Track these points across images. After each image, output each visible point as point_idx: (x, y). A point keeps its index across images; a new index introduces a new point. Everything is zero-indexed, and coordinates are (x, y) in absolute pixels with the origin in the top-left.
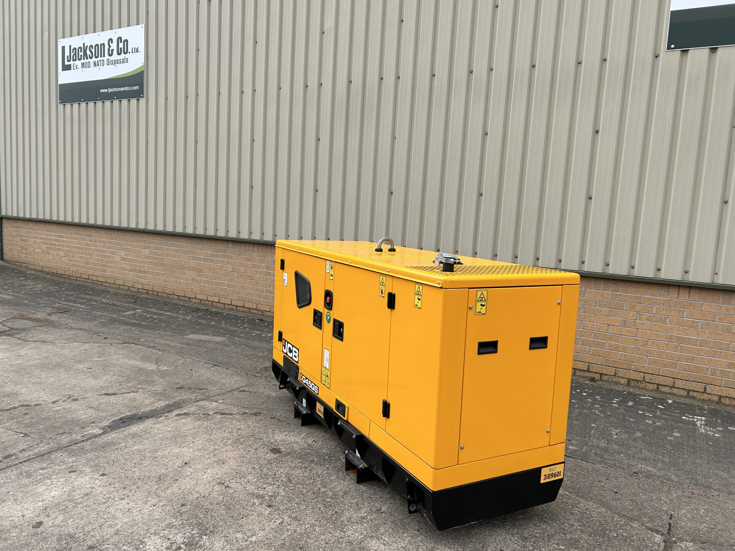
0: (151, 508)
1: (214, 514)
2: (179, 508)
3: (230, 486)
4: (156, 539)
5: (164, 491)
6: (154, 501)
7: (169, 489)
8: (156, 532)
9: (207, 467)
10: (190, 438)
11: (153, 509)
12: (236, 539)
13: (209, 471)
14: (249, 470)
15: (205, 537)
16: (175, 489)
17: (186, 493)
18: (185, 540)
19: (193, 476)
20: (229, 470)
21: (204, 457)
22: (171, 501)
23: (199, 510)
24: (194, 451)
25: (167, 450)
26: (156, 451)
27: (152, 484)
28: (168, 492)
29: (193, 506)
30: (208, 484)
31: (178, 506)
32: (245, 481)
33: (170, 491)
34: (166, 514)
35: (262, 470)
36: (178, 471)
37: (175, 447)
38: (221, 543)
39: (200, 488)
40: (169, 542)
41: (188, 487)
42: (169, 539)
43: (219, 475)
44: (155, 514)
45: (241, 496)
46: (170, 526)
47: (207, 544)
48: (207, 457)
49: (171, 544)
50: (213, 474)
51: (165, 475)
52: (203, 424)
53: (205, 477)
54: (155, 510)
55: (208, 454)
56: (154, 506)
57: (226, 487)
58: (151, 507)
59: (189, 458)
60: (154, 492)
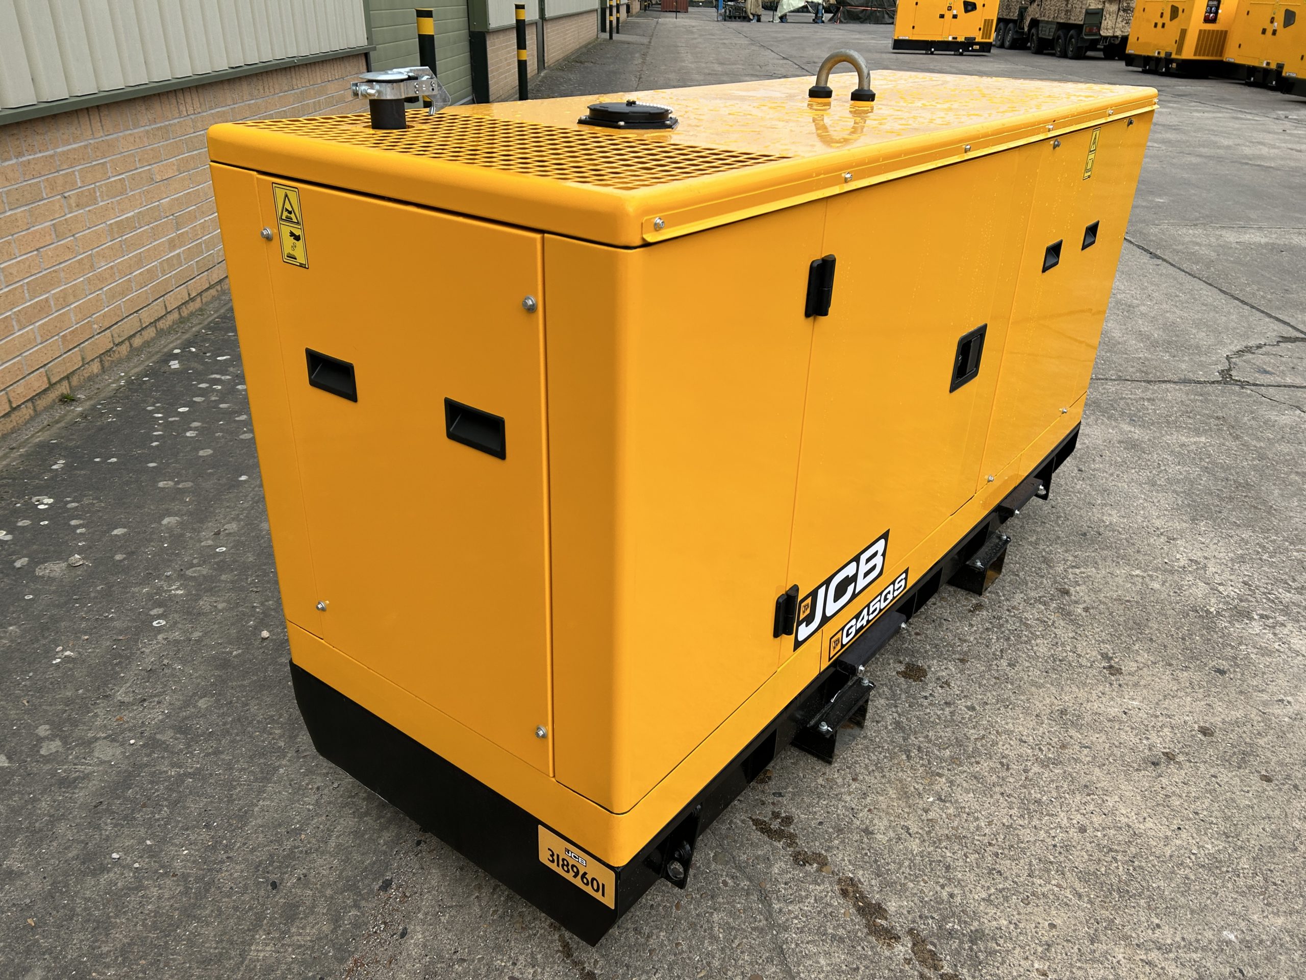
0: (1290, 699)
1: (1173, 629)
2: (1232, 670)
3: (1100, 657)
4: (1298, 646)
5: (1247, 720)
6: (1277, 710)
7: (1234, 718)
8: (1294, 655)
9: (1109, 724)
10: (1079, 858)
11: (1285, 694)
12: (1163, 585)
13: (1114, 711)
14: (1027, 664)
15: (1212, 610)
16: (1221, 714)
17: (1202, 690)
18: (1248, 622)
19: (1161, 718)
20: (1067, 689)
21: (1094, 757)
22: (1241, 692)
23: (1196, 648)
24: (1106, 792)
25: (1179, 848)
26: (1214, 865)
27: (1269, 754)
28: (1239, 714)
29: (1203, 660)
30: (1142, 683)
31: (1232, 676)
32: (1060, 649)
33: (1232, 713)
34: (1264, 673)
35: (1002, 651)
36: (1187, 754)
37: (1149, 847)
38: (1191, 591)
39: (1165, 681)
40: (1277, 632)
41: (1189, 699)
42: (1275, 634)
43: (1101, 688)
44: (1286, 684)
45: (1099, 630)
46: (1265, 652)
47: (1213, 600)
48: (1086, 751)
49: (1274, 627)
50: (1112, 699)
51: (1225, 761)
52: (988, 900)
53: (1135, 703)
54: (1283, 691)
55: (1076, 760)
56: (1282, 701)
57: (1111, 658)
58: (1289, 702)
59: (1136, 776)
60: (1272, 732)
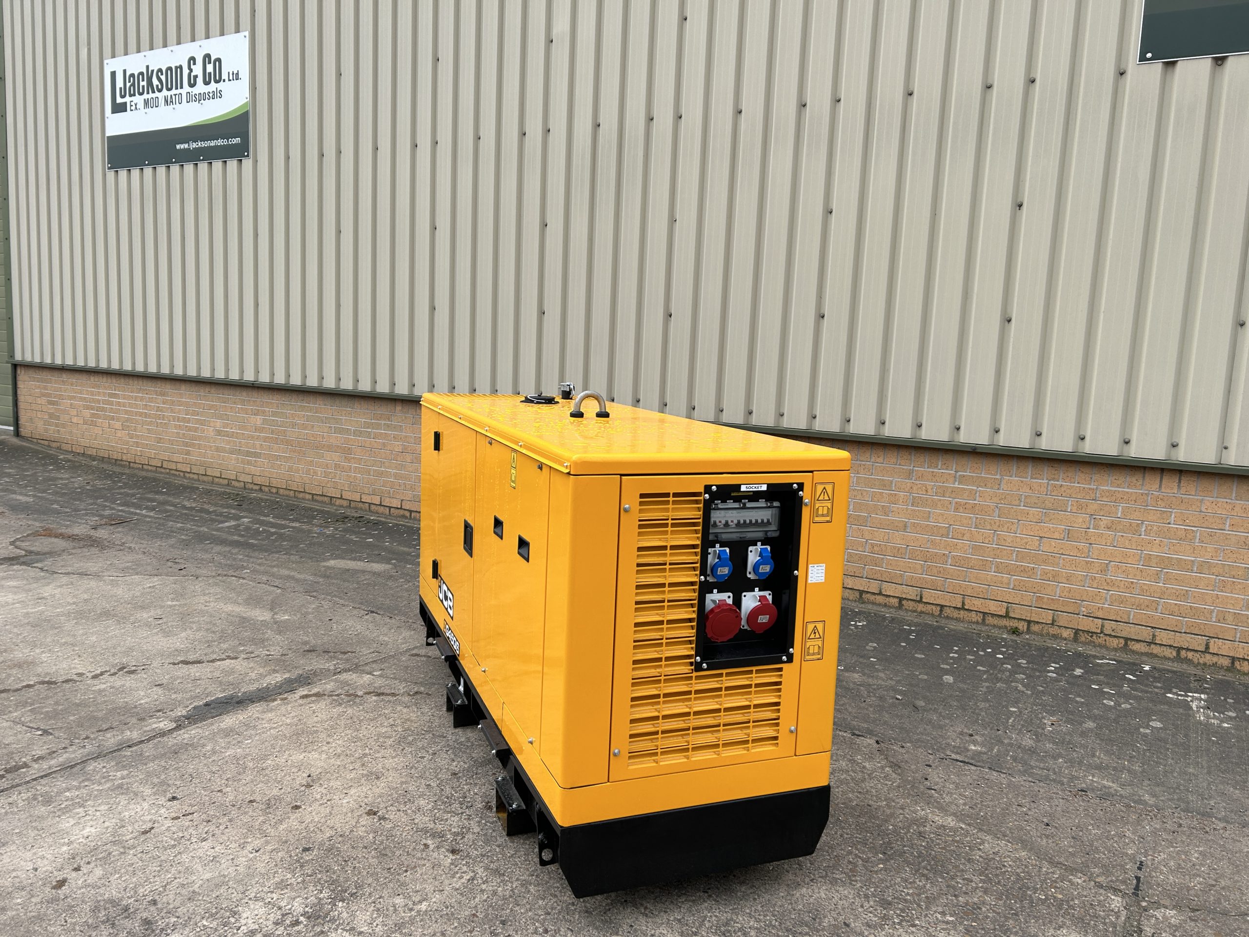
0: (251, 856)
1: (358, 865)
2: (300, 855)
3: (387, 816)
4: (257, 907)
5: (275, 826)
6: (257, 843)
7: (283, 823)
8: (258, 895)
9: (350, 784)
10: (323, 736)
11: (255, 857)
12: (394, 906)
13: (352, 791)
14: (420, 790)
15: (340, 904)
16: (293, 821)
17: (312, 829)
18: (307, 909)
19: (325, 801)
20: (387, 789)
21: (345, 768)
22: (286, 842)
23: (332, 858)
24: (329, 758)
25: (283, 755)
26: (265, 758)
27: (255, 814)
28: (282, 827)
29: (322, 852)
30: (349, 815)
31: (297, 851)
32: (413, 808)
33: (286, 826)
34: (276, 865)
35: (443, 790)
36: (300, 792)
37: (296, 750)
38: (368, 913)
39: (337, 822)
40: (279, 912)
41: (316, 820)
42: (280, 908)
43: (370, 799)
44: (258, 866)
45: (404, 834)
46: (282, 885)
47: (345, 915)
48: (351, 768)
49: (283, 915)
50: (359, 796)
51: (278, 799)
52: (345, 712)
53: (345, 801)
54: (258, 858)
55: (352, 763)
56: (257, 851)
57: (380, 819)
58: (252, 853)
59: (319, 770)
60: (257, 827)
